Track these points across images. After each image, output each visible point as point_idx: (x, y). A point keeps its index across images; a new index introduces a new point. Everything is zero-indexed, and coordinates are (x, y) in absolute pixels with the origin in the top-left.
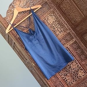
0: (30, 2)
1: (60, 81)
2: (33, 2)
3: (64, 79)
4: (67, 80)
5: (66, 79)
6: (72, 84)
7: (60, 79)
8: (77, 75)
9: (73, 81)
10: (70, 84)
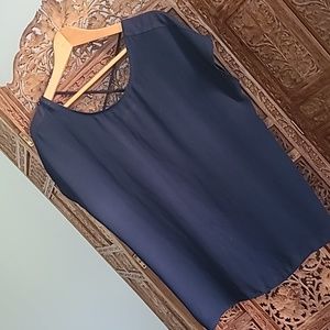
0: (106, 15)
1: (253, 320)
2: (119, 15)
3: (268, 312)
4: (277, 315)
5: (273, 308)
6: (298, 325)
7: (249, 311)
8: (318, 289)
9: (304, 315)
10: (291, 327)
